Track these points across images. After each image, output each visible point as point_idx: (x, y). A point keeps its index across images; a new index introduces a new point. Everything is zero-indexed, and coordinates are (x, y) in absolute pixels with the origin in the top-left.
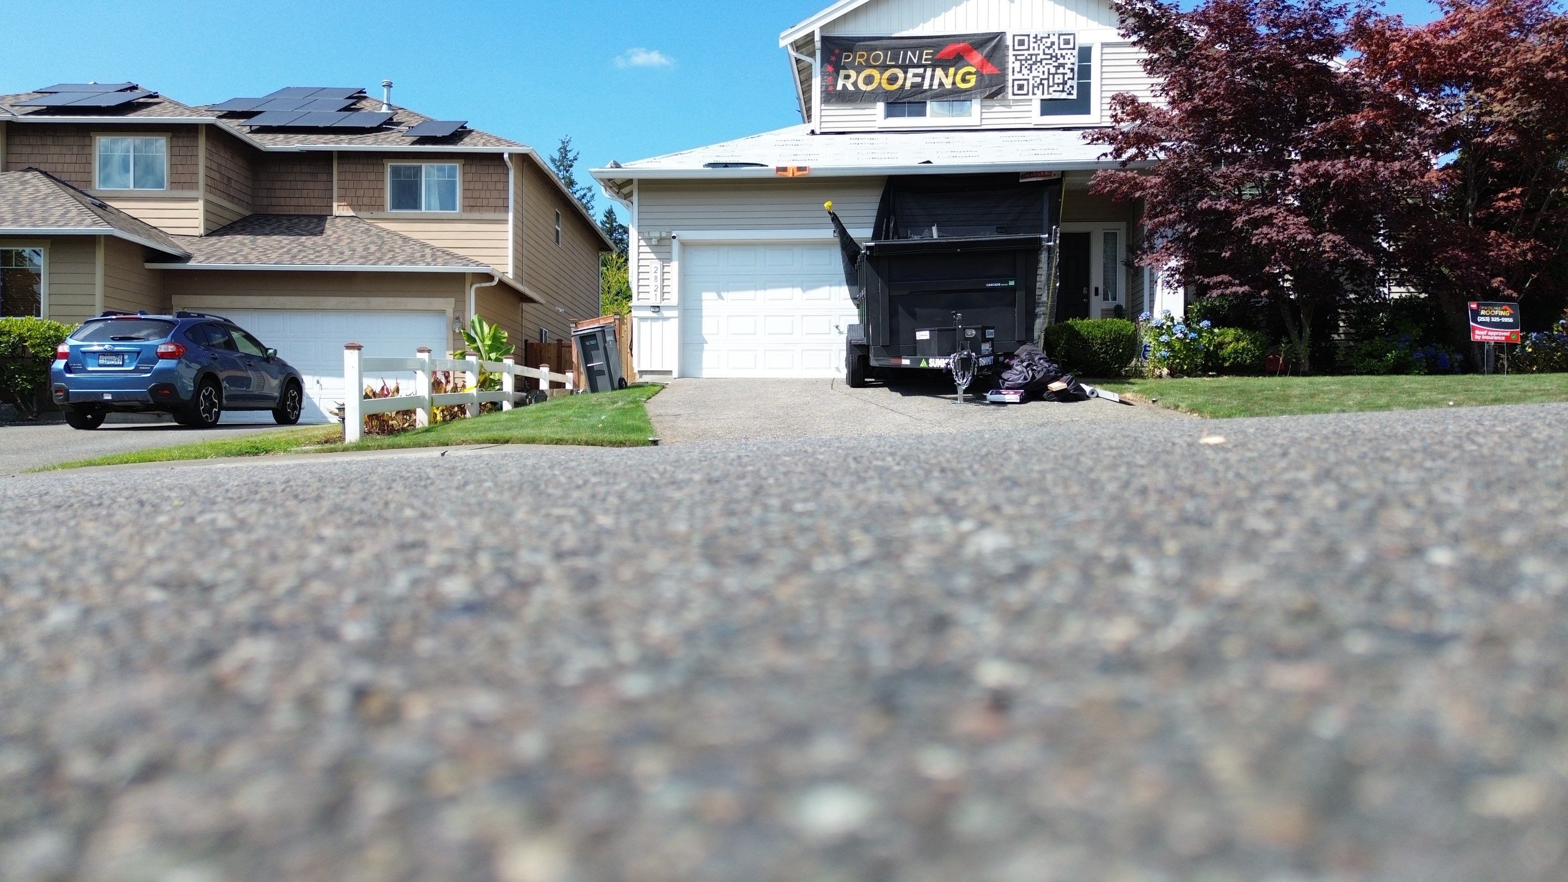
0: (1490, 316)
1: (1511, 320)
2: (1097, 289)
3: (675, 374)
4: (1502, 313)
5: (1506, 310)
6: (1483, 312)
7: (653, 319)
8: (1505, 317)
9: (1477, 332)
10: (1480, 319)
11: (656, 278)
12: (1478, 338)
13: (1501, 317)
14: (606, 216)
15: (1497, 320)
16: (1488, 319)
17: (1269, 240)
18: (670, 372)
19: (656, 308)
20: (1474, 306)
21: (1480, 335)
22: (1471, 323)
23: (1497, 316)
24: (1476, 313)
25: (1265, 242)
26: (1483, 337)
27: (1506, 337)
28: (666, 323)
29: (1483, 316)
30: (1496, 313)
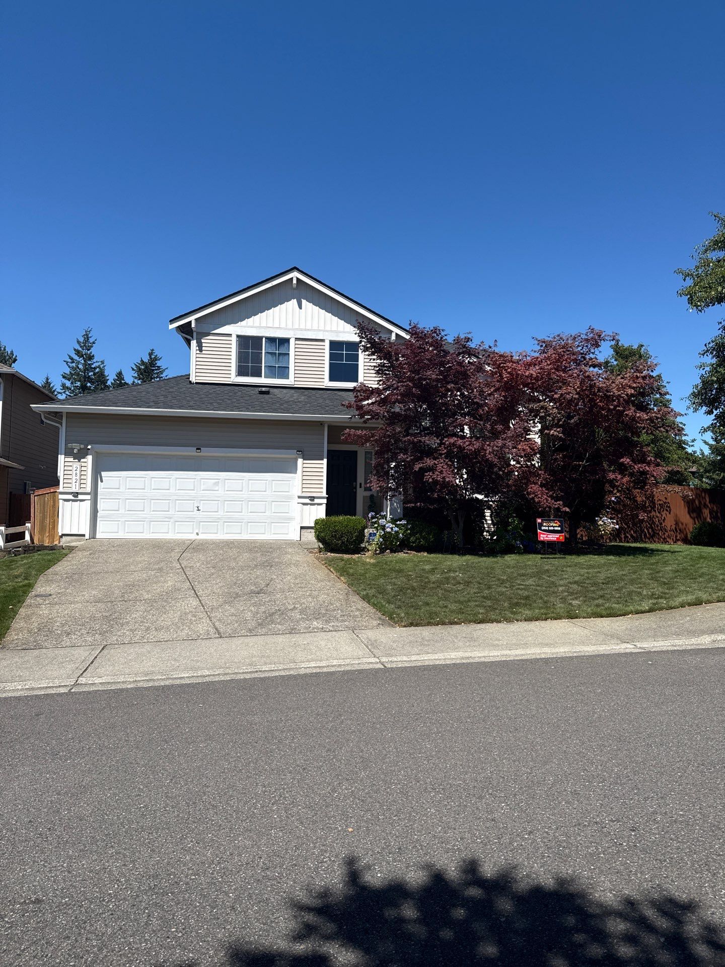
0: (548, 526)
1: (559, 529)
2: (361, 484)
3: (87, 537)
4: (554, 525)
5: (556, 523)
6: (544, 524)
7: (73, 501)
8: (556, 527)
9: (542, 535)
10: (543, 528)
11: (76, 474)
12: (542, 539)
13: (554, 527)
14: (117, 376)
15: (552, 528)
16: (547, 528)
17: (433, 479)
18: (84, 535)
19: (76, 494)
20: (539, 521)
21: (543, 537)
22: (539, 531)
23: (552, 526)
24: (541, 525)
25: (431, 480)
26: (545, 538)
27: (557, 538)
28: (81, 503)
29: (546, 526)
30: (552, 524)
